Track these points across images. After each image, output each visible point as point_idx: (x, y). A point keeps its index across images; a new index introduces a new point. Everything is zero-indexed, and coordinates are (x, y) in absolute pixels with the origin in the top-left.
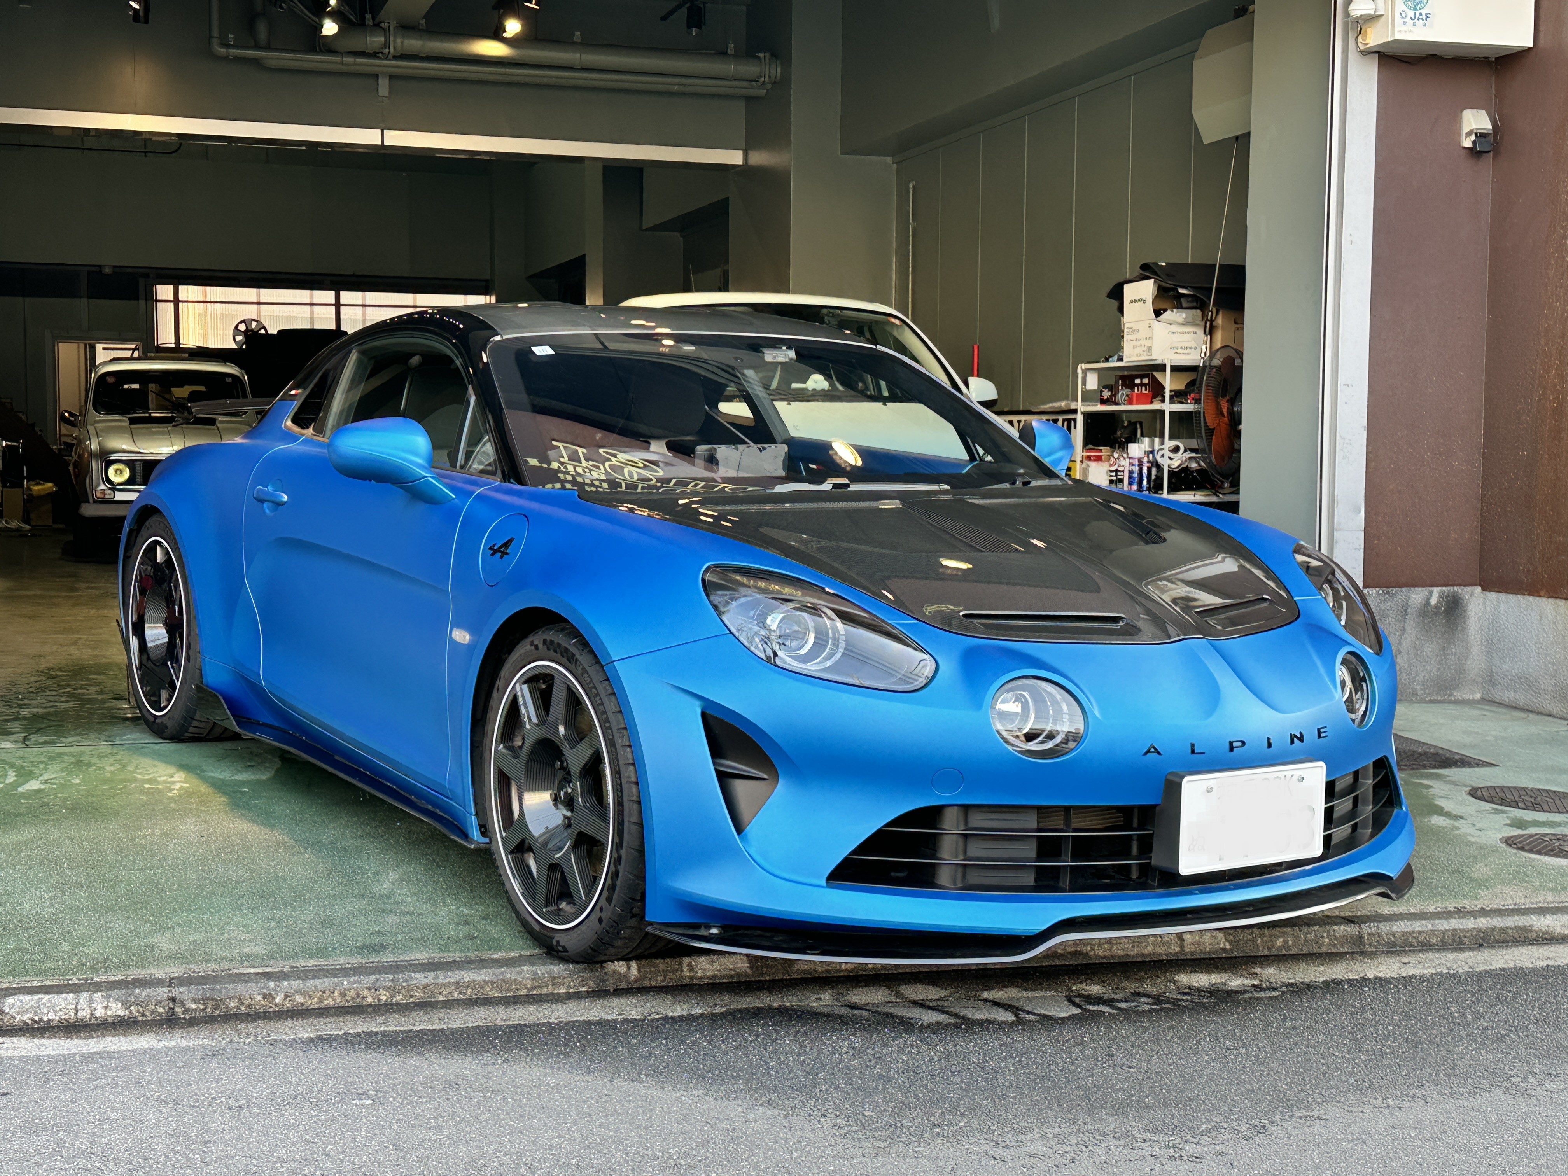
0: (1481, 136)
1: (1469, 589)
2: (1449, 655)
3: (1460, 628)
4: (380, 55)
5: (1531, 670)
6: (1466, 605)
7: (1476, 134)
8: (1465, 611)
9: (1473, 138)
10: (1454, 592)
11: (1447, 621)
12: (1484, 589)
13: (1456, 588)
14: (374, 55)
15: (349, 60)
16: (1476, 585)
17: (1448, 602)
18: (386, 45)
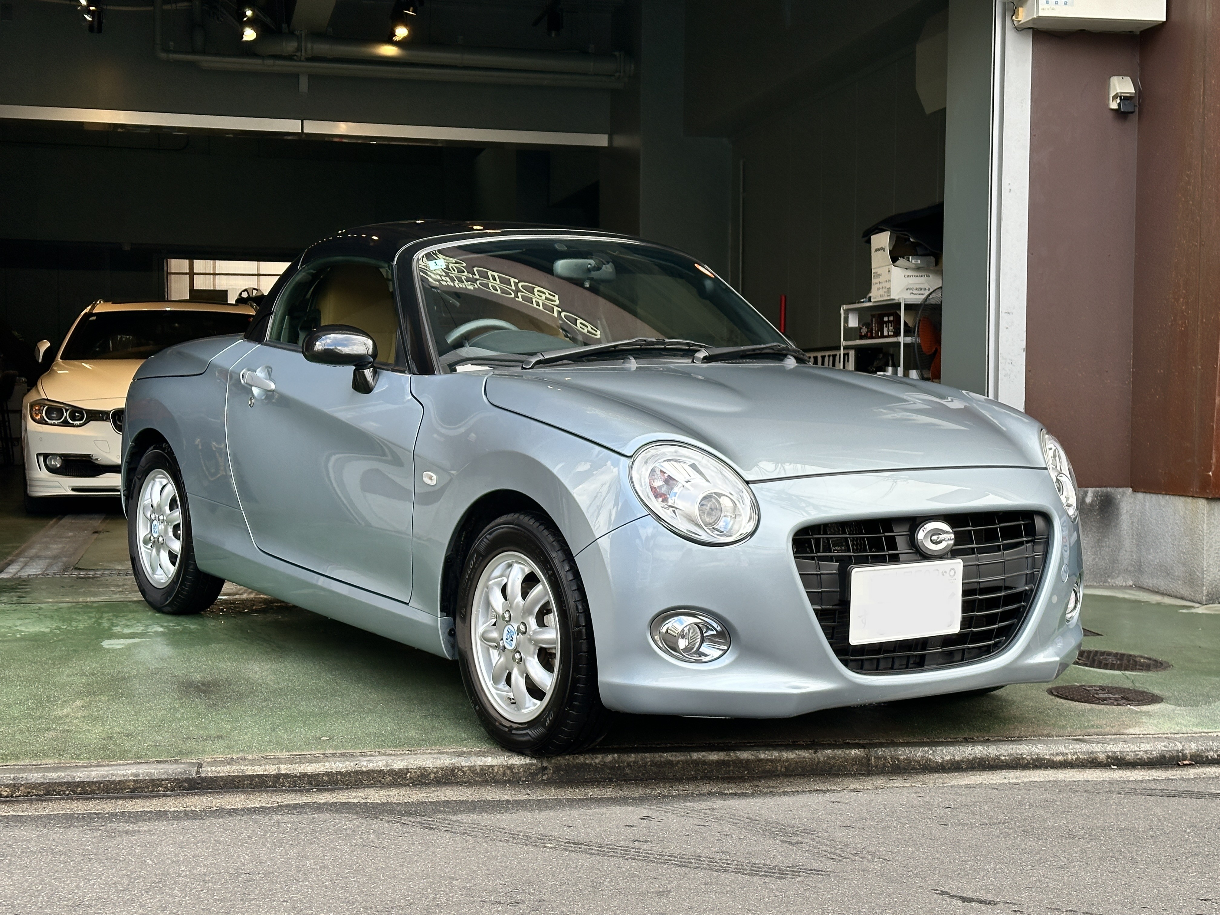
0: (1125, 99)
1: (1121, 490)
2: (1103, 546)
3: (1113, 524)
4: (295, 58)
5: (1168, 560)
6: (1119, 504)
7: (1121, 97)
8: (1118, 509)
9: (1118, 101)
10: (1107, 492)
11: (1101, 517)
12: (1135, 491)
13: (1109, 489)
14: (290, 58)
15: (270, 62)
16: (1127, 487)
17: (1101, 500)
18: (299, 49)
